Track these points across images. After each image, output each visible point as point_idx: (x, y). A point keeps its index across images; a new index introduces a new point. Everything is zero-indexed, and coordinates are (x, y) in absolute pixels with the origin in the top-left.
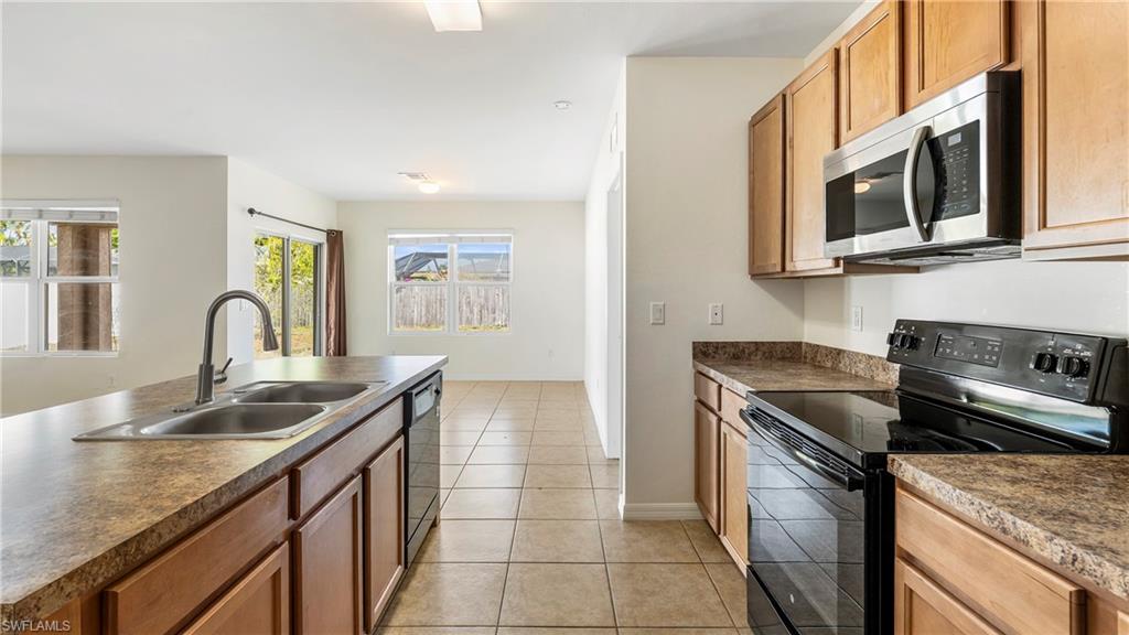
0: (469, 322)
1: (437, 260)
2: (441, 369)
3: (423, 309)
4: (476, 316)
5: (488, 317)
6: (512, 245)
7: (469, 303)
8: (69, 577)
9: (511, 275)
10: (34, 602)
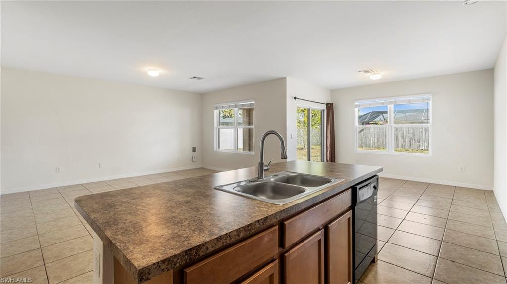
0: (402, 146)
1: (384, 114)
2: (378, 174)
3: (376, 139)
4: (407, 144)
5: (415, 145)
6: (431, 102)
7: (403, 136)
8: (164, 261)
9: (430, 121)
10: (148, 270)
